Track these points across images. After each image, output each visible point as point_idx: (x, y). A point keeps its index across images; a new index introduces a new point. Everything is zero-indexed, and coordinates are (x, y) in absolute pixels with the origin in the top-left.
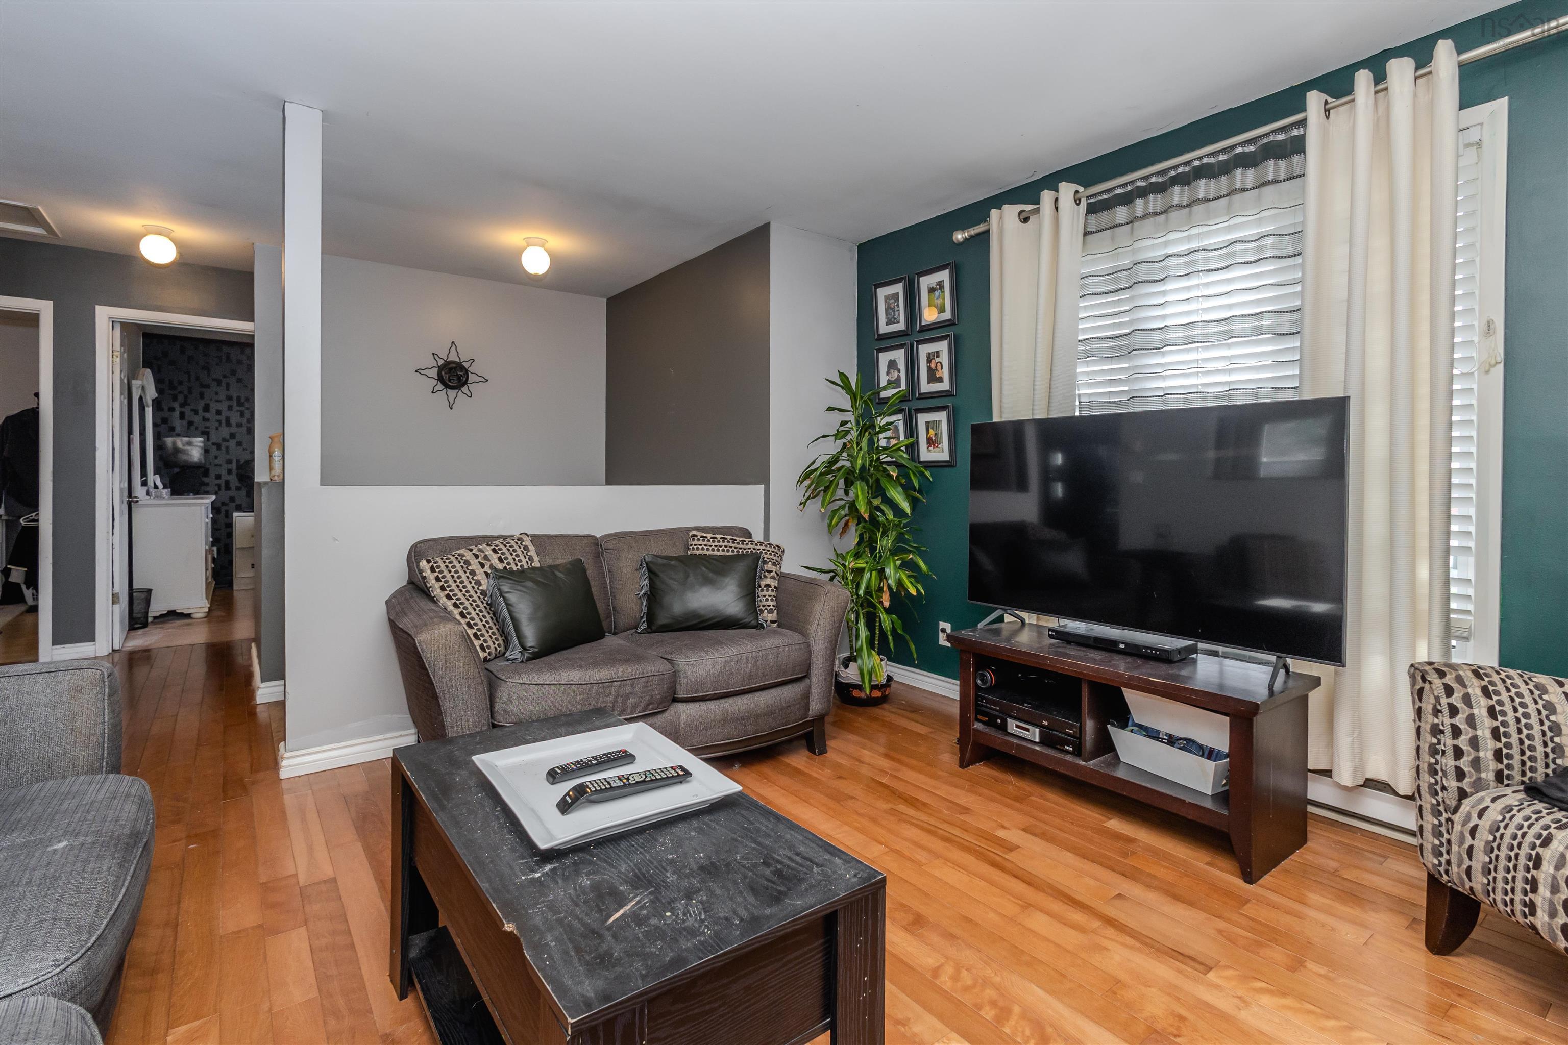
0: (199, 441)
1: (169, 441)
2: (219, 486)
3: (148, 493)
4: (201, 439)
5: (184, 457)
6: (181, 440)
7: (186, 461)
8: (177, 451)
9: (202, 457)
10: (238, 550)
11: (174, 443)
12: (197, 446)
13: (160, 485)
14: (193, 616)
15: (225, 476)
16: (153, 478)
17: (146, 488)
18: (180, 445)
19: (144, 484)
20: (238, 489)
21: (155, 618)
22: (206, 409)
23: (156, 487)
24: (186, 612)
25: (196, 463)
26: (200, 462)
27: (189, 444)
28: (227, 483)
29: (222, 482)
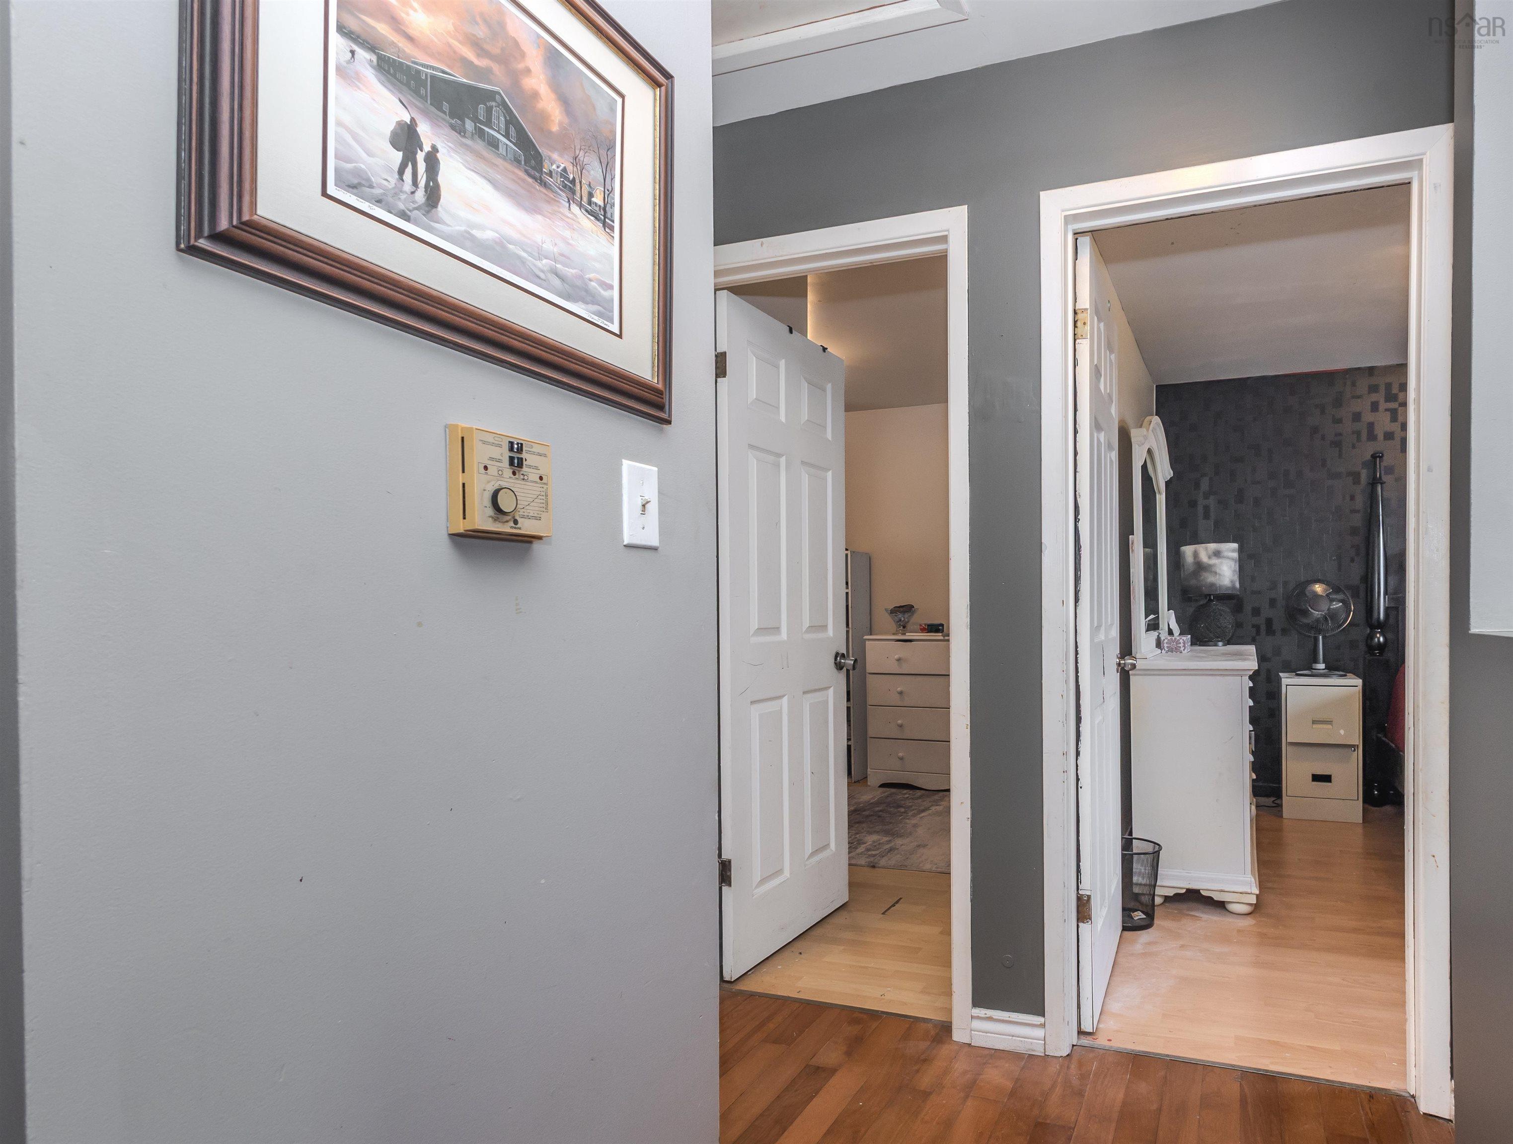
0: (1230, 549)
1: (1188, 551)
2: (1257, 627)
3: (1159, 644)
4: (1235, 546)
5: (1210, 579)
6: (1206, 549)
7: (1212, 585)
8: (1200, 567)
9: (1236, 578)
10: (1290, 748)
11: (1196, 554)
12: (1228, 558)
13: (1176, 629)
14: (1232, 907)
15: (1266, 612)
16: (1168, 618)
17: (1154, 634)
18: (1204, 558)
19: (1153, 626)
20: (1284, 631)
21: (1167, 899)
22: (1240, 497)
23: (1170, 632)
24: (1217, 897)
25: (1227, 588)
26: (1234, 587)
27: (1217, 554)
28: (1269, 622)
29: (1261, 620)
